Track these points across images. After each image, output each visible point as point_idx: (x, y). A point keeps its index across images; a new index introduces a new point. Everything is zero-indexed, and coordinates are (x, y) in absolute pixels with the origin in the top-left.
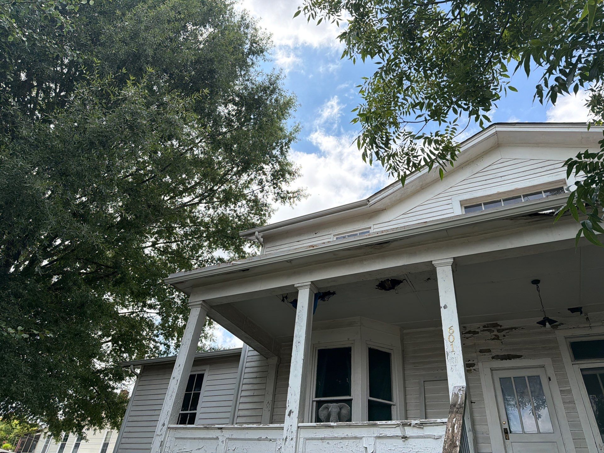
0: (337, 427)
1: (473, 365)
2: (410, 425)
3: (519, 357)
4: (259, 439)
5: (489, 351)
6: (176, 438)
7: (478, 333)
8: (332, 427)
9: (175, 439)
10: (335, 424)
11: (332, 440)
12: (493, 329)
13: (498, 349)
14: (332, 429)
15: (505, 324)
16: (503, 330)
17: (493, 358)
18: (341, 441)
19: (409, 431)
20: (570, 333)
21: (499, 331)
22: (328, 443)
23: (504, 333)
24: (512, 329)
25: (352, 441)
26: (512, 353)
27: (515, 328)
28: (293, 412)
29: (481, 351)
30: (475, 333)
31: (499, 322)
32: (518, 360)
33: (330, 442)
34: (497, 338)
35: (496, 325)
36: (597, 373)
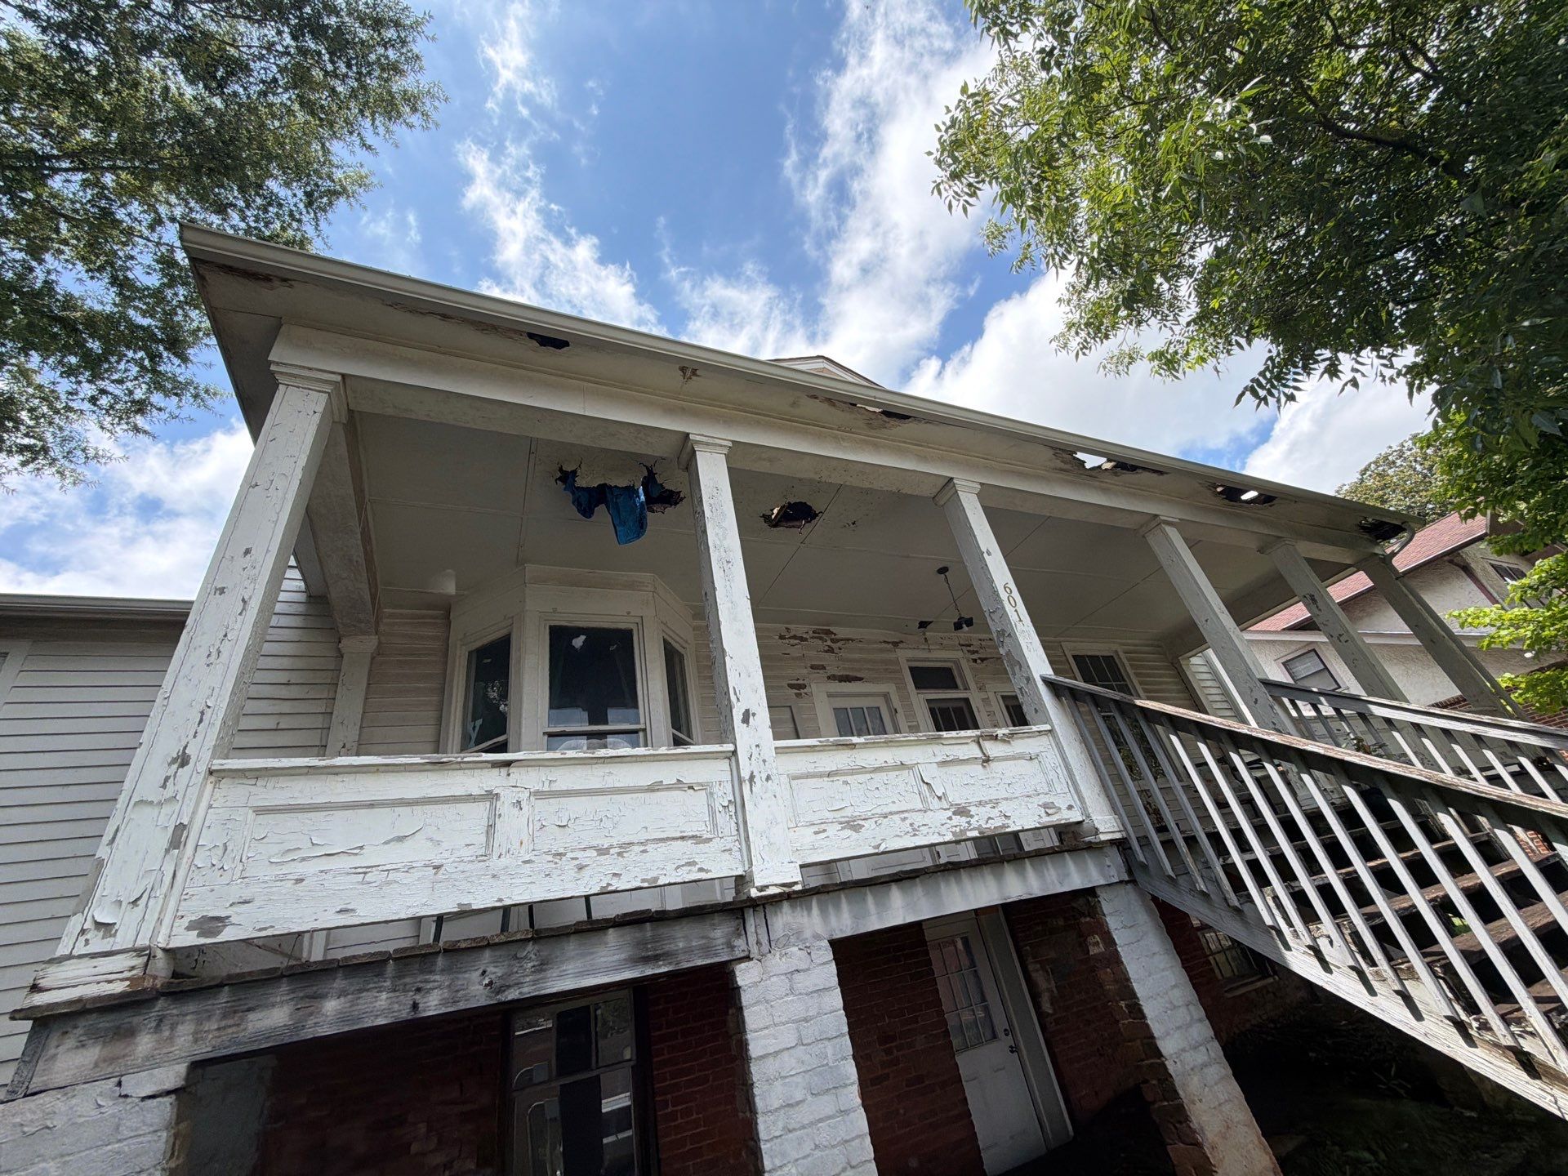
0: (865, 745)
1: (803, 687)
2: (996, 738)
3: (860, 679)
4: (653, 788)
5: (823, 668)
6: (260, 811)
7: (806, 640)
8: (853, 746)
9: (251, 815)
10: (862, 740)
11: (852, 774)
12: (825, 636)
13: (834, 667)
14: (851, 752)
15: (841, 632)
16: (838, 641)
17: (829, 678)
18: (872, 775)
19: (992, 749)
20: (910, 654)
21: (833, 641)
22: (846, 783)
23: (839, 644)
24: (848, 640)
25: (893, 774)
26: (851, 674)
27: (852, 640)
28: (754, 715)
29: (812, 667)
30: (802, 639)
31: (832, 629)
32: (858, 683)
33: (849, 778)
34: (831, 650)
35: (828, 632)
36: (950, 705)
